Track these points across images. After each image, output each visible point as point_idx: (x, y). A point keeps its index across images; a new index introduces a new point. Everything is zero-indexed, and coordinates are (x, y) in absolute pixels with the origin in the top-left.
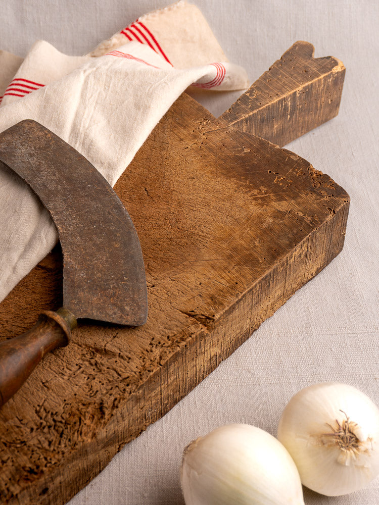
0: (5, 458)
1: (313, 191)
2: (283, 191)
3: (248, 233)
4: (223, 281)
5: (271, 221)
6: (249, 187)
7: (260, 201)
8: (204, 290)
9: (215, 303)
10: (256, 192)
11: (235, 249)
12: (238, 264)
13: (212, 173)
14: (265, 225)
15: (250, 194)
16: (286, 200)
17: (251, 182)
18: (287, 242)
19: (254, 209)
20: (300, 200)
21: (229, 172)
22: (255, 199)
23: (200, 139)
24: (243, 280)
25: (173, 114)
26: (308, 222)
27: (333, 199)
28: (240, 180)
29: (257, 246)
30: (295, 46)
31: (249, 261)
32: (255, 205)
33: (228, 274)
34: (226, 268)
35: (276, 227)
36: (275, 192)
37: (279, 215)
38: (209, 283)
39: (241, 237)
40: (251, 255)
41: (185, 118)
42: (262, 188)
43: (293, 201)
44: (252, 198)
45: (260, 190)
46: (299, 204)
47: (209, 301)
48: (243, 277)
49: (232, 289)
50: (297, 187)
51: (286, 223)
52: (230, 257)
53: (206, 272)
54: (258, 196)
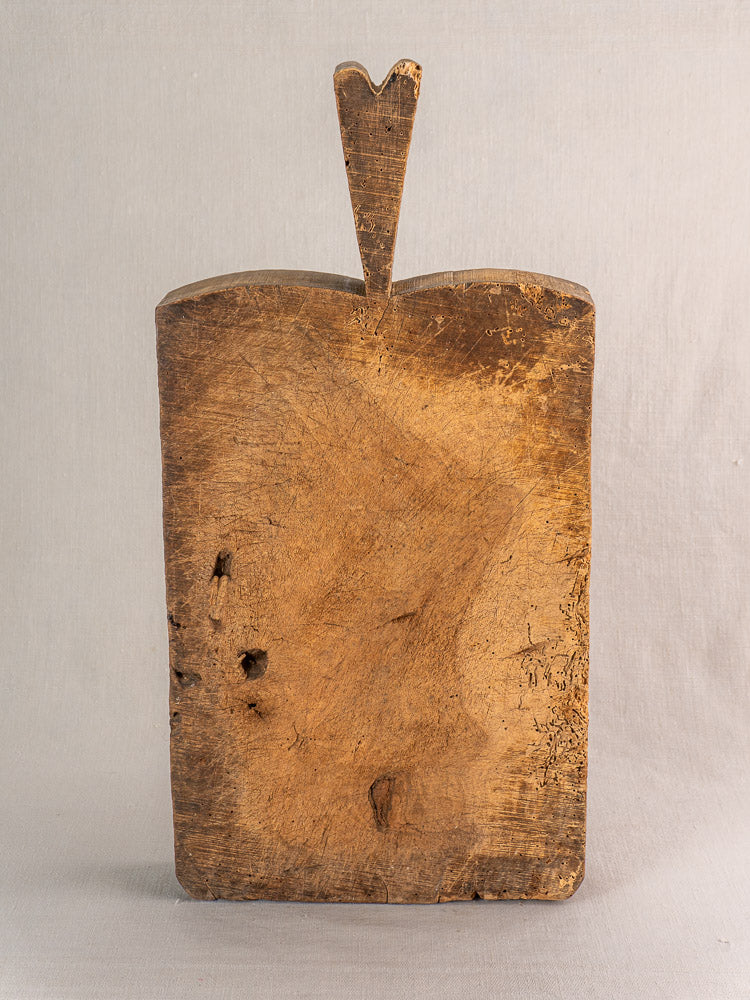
0: (554, 776)
1: (553, 327)
2: (525, 350)
3: (538, 432)
4: (562, 503)
5: (544, 398)
6: (488, 372)
7: (515, 383)
8: (557, 526)
9: (577, 531)
10: (499, 374)
11: (542, 459)
12: (559, 472)
13: (436, 382)
14: (544, 408)
15: (497, 381)
16: (537, 360)
17: (485, 365)
18: (580, 411)
19: (517, 397)
20: (551, 349)
21: (452, 368)
22: (508, 383)
23: (380, 344)
24: (578, 486)
25: (317, 331)
26: (580, 371)
27: (580, 323)
28: (472, 370)
29: (558, 438)
30: (339, 93)
31: (564, 461)
32: (515, 391)
33: (560, 490)
34: (553, 486)
35: (555, 401)
36: (519, 359)
37: (546, 385)
38: (554, 514)
39: (536, 441)
40: (560, 453)
41: (335, 326)
42: (502, 362)
43: (544, 357)
44: (503, 384)
45: (501, 367)
46: (552, 356)
47: (570, 533)
48: (575, 482)
49: (577, 504)
50: (533, 334)
51: (561, 390)
52: (546, 471)
53: (541, 506)
54: (508, 376)
